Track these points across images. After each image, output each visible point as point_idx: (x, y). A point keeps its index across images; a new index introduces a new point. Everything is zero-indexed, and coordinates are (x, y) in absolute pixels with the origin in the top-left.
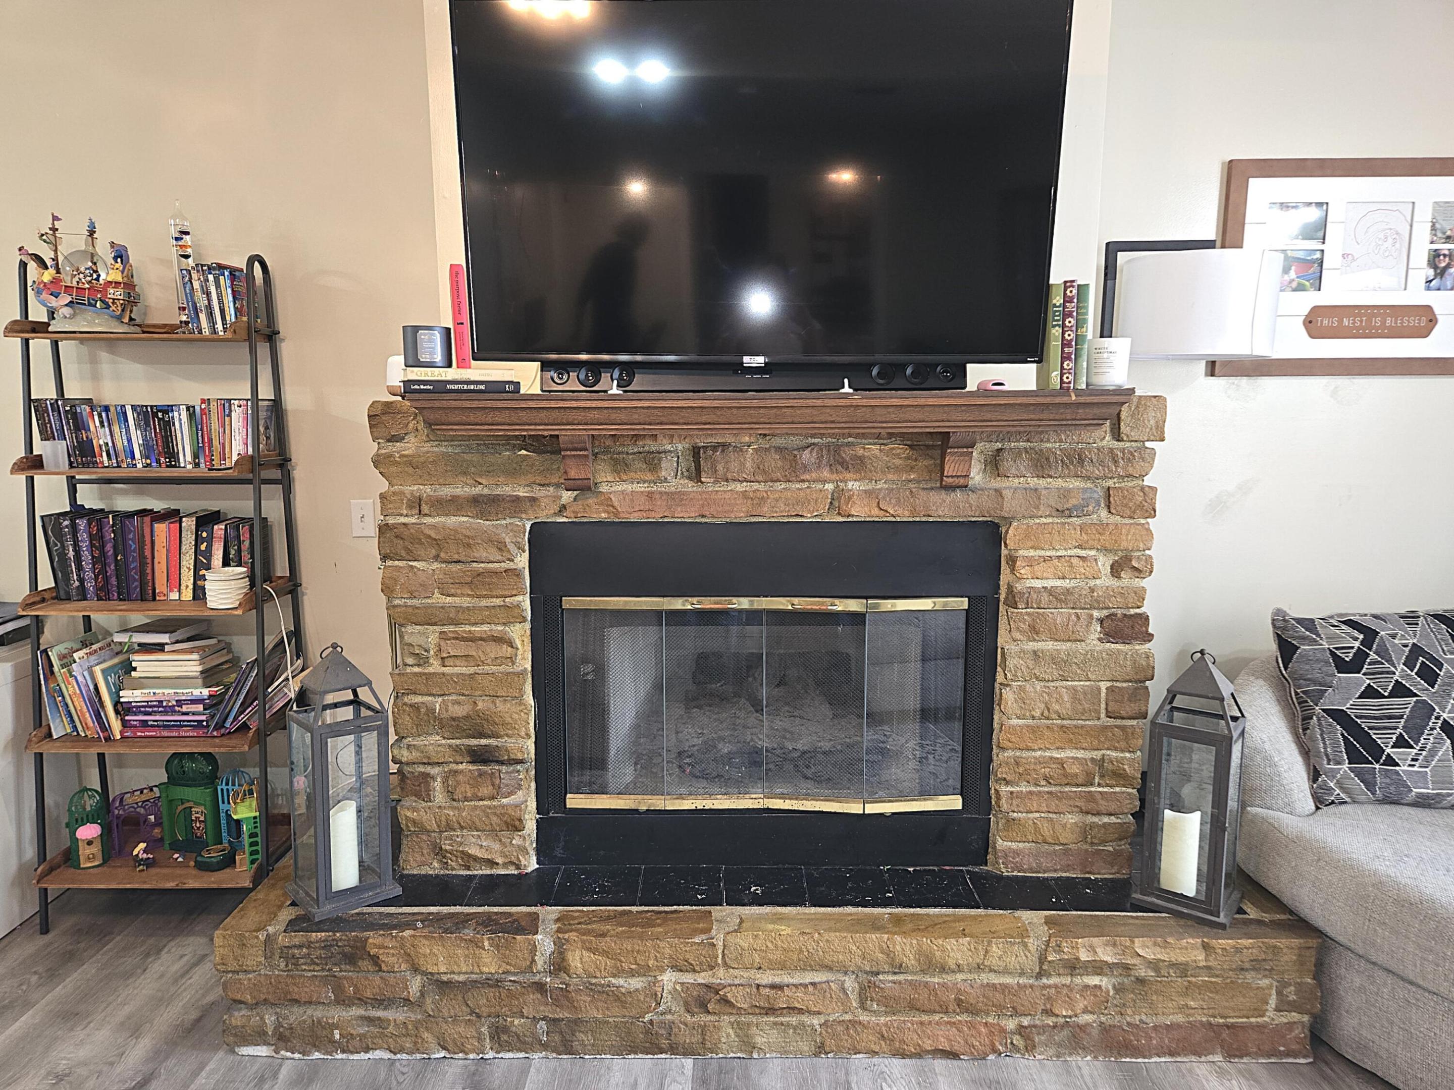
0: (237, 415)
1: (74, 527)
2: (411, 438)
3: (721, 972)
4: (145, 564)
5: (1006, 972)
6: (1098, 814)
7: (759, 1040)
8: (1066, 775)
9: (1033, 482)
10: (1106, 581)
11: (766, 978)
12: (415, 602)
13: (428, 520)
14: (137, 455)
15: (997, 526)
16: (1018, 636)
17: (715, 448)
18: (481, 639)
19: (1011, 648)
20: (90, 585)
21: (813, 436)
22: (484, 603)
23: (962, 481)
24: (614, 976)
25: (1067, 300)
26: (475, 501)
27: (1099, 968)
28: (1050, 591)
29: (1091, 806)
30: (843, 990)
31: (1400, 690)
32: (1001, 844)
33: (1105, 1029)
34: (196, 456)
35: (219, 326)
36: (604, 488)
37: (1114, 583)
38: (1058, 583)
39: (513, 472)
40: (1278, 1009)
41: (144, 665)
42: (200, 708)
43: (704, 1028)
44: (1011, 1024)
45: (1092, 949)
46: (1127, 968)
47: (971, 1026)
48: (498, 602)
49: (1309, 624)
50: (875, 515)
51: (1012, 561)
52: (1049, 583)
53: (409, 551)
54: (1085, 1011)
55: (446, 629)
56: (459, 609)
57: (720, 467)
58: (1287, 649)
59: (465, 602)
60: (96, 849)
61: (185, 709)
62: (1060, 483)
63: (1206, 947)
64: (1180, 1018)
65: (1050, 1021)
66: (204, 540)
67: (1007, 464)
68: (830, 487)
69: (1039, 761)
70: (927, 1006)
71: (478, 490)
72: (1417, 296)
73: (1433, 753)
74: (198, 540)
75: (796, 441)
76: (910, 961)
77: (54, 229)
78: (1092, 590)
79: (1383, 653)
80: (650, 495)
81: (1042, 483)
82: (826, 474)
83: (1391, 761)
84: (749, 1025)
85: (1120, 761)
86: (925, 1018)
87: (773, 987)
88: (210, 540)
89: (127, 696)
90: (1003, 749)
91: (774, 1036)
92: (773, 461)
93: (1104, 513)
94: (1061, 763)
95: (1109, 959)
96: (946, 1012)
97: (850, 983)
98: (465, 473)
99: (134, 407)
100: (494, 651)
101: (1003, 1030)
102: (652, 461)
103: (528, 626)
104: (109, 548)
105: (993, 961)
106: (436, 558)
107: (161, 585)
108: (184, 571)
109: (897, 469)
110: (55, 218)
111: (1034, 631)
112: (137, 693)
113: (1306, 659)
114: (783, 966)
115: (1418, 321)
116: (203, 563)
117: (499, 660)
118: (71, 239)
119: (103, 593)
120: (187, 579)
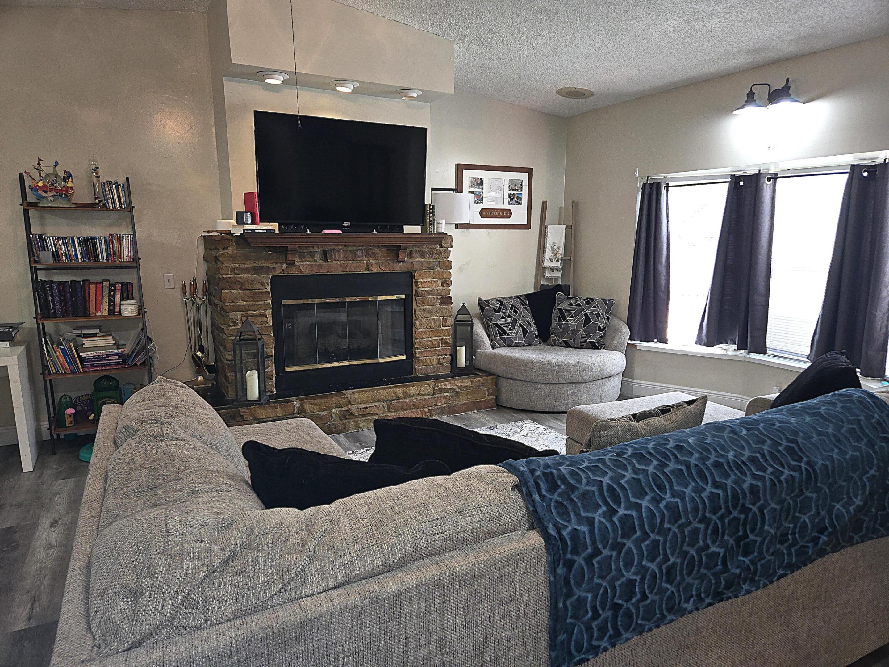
1: (51, 288)
2: (230, 248)
3: (349, 406)
4: (85, 300)
5: (425, 395)
6: (442, 355)
7: (361, 425)
8: (433, 344)
9: (421, 260)
10: (440, 288)
11: (363, 406)
12: (233, 304)
13: (238, 276)
14: (79, 257)
15: (411, 273)
16: (419, 305)
17: (331, 250)
18: (256, 316)
19: (418, 309)
20: (58, 312)
21: (360, 247)
22: (257, 303)
23: (403, 260)
24: (319, 411)
25: (430, 209)
26: (254, 268)
27: (447, 390)
28: (427, 291)
29: (440, 353)
30: (383, 407)
31: (509, 316)
32: (417, 367)
33: (449, 407)
34: (107, 257)
36: (297, 264)
37: (442, 288)
38: (429, 289)
39: (267, 259)
40: (488, 396)
41: (88, 343)
42: (117, 357)
43: (345, 424)
44: (426, 410)
45: (446, 385)
46: (454, 389)
47: (417, 412)
48: (262, 302)
49: (487, 301)
50: (379, 271)
51: (416, 283)
52: (427, 289)
53: (230, 287)
54: (445, 403)
55: (244, 313)
56: (249, 306)
57: (333, 257)
58: (482, 308)
59: (251, 303)
60: (72, 419)
61: (110, 358)
62: (427, 260)
63: (471, 381)
64: (466, 402)
65: (436, 407)
66: (112, 290)
67: (414, 254)
68: (365, 262)
69: (426, 341)
70: (406, 407)
71: (254, 265)
72: (506, 206)
73: (518, 331)
74: (110, 291)
75: (355, 248)
76: (401, 395)
77: (39, 164)
78: (437, 290)
79: (505, 307)
80: (311, 266)
81: (423, 260)
82: (364, 258)
83: (508, 335)
84: (358, 421)
85: (446, 339)
86: (405, 412)
87: (365, 408)
88: (115, 290)
89: (83, 355)
90: (416, 339)
91: (365, 423)
92: (349, 254)
93: (439, 268)
94: (432, 341)
95: (450, 387)
96: (410, 409)
97: (385, 404)
98: (250, 260)
99: (78, 238)
100: (261, 319)
101: (425, 412)
102: (312, 254)
103: (271, 310)
104: (68, 295)
105: (422, 392)
106: (241, 289)
107: (92, 309)
108: (104, 303)
109: (385, 257)
110: (40, 160)
111: (423, 304)
112: (88, 353)
113: (487, 310)
114: (367, 402)
115: (507, 213)
116: (112, 300)
117: (262, 323)
118: (47, 168)
119: (65, 315)
120: (106, 306)
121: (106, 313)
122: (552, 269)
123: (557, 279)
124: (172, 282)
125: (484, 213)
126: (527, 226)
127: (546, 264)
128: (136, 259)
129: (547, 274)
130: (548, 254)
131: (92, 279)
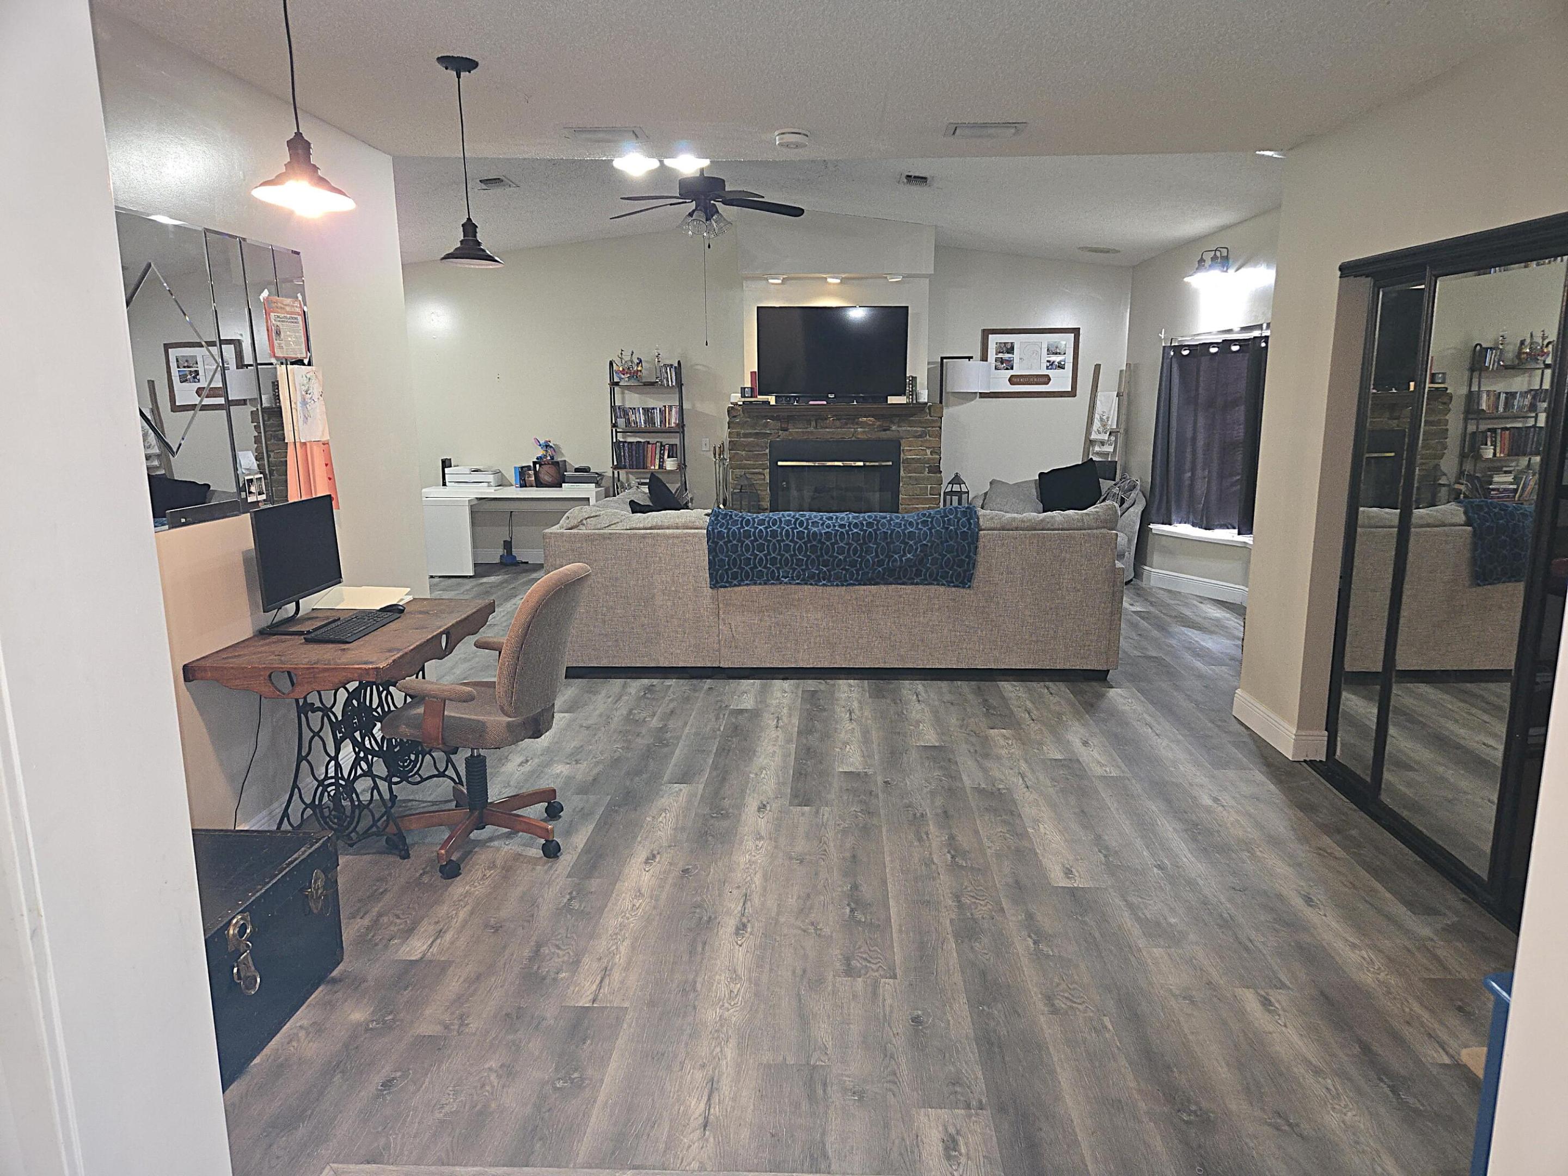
0: (674, 410)
1: (624, 446)
2: (738, 417)
4: (645, 457)
9: (908, 428)
10: (929, 456)
12: (738, 462)
13: (742, 439)
14: (643, 423)
15: (898, 441)
16: (906, 472)
17: (821, 419)
18: (756, 473)
19: (905, 476)
20: (627, 464)
21: (848, 416)
22: (756, 463)
23: (889, 428)
25: (912, 380)
26: (755, 434)
28: (914, 459)
34: (661, 423)
35: (670, 383)
36: (790, 430)
37: (931, 456)
38: (916, 457)
39: (766, 426)
48: (760, 463)
50: (865, 438)
51: (903, 450)
52: (914, 457)
53: (736, 448)
55: (745, 470)
56: (750, 465)
57: (823, 424)
59: (751, 463)
62: (915, 428)
67: (900, 423)
68: (852, 430)
71: (756, 431)
72: (1045, 372)
74: (661, 450)
75: (843, 417)
77: (622, 354)
78: (926, 458)
80: (803, 432)
81: (910, 429)
82: (851, 426)
88: (664, 450)
92: (837, 423)
93: (928, 437)
98: (753, 426)
99: (643, 409)
100: (759, 477)
102: (804, 423)
103: (768, 470)
104: (634, 453)
106: (744, 450)
107: (649, 465)
109: (871, 425)
110: (623, 351)
111: (909, 471)
115: (1046, 380)
116: (661, 457)
117: (760, 479)
118: (627, 358)
119: (631, 467)
120: (657, 461)
121: (657, 467)
122: (1102, 443)
123: (1107, 454)
124: (708, 445)
125: (1013, 380)
126: (1072, 393)
127: (1093, 437)
128: (681, 425)
129: (1097, 449)
130: (1097, 424)
131: (652, 441)
